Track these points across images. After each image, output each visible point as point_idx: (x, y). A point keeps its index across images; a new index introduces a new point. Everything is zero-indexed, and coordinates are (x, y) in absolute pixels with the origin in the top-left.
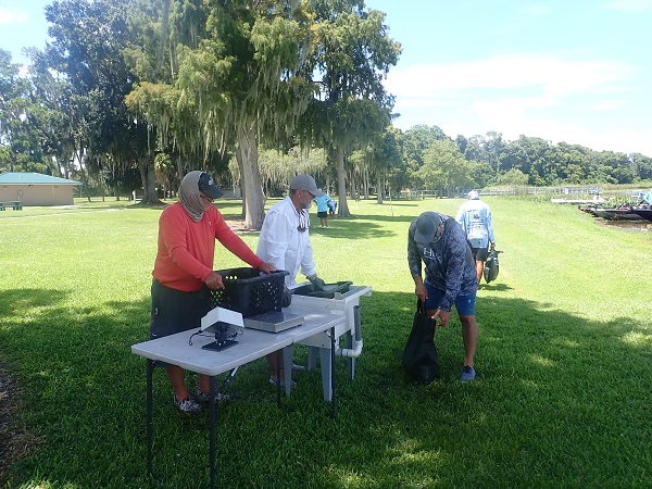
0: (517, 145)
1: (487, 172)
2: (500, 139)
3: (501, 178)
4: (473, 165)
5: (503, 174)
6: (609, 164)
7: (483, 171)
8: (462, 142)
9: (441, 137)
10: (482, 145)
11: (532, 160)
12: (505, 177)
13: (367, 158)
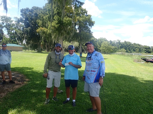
0: (124, 43)
4: (113, 47)
6: (145, 48)
7: (116, 49)
8: (111, 42)
9: (106, 40)
10: (116, 43)
11: (127, 47)
12: (121, 50)
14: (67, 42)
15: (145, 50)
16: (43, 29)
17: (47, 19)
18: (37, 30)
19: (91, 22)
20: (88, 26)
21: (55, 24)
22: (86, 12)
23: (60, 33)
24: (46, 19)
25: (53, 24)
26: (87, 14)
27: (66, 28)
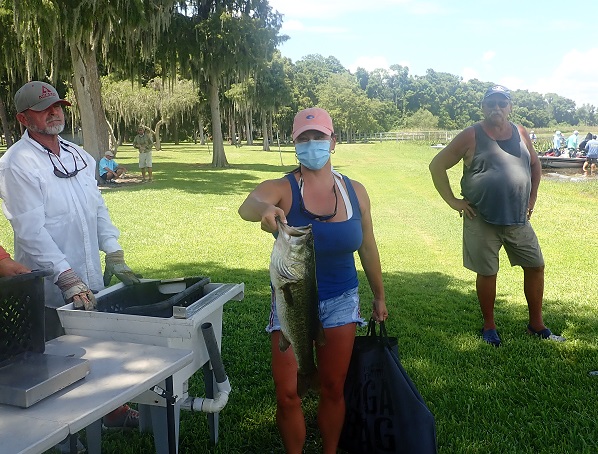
0: (425, 81)
1: (392, 113)
2: (406, 74)
3: (407, 119)
4: (376, 104)
5: (410, 115)
7: (387, 112)
8: (363, 77)
9: (339, 69)
10: (385, 81)
11: (442, 99)
12: (412, 119)
13: (249, 93)
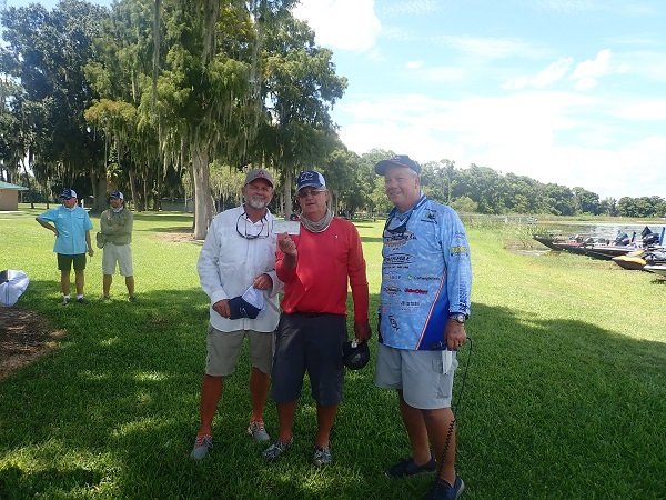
0: (468, 173)
1: (439, 198)
2: (452, 167)
5: (454, 201)
6: (553, 195)
10: (436, 172)
11: (482, 189)
12: (456, 203)
14: (226, 168)
15: (552, 204)
16: (116, 106)
17: (135, 61)
18: (88, 114)
19: (331, 80)
20: (320, 99)
21: (173, 87)
22: (311, 38)
23: (194, 129)
24: (131, 60)
25: (161, 87)
26: (312, 44)
27: (224, 104)
